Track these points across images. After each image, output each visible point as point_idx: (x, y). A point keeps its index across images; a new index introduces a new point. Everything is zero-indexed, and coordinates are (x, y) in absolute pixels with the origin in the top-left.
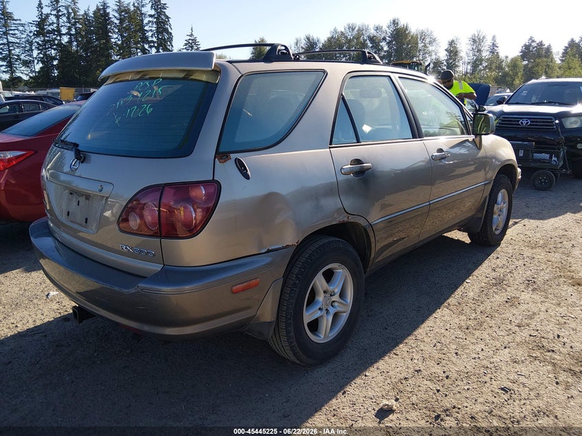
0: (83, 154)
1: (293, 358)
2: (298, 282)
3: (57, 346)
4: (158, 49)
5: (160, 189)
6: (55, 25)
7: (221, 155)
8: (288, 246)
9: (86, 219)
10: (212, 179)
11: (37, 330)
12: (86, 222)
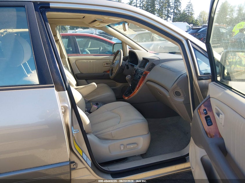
4: (174, 9)
6: (135, 3)
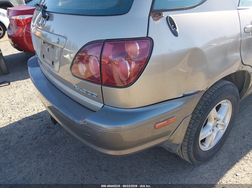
0: (48, 14)
1: (187, 159)
2: (200, 116)
3: (47, 127)
5: (101, 44)
7: (155, 13)
8: (199, 92)
9: (53, 62)
10: (146, 36)
11: (39, 116)
12: (53, 64)
